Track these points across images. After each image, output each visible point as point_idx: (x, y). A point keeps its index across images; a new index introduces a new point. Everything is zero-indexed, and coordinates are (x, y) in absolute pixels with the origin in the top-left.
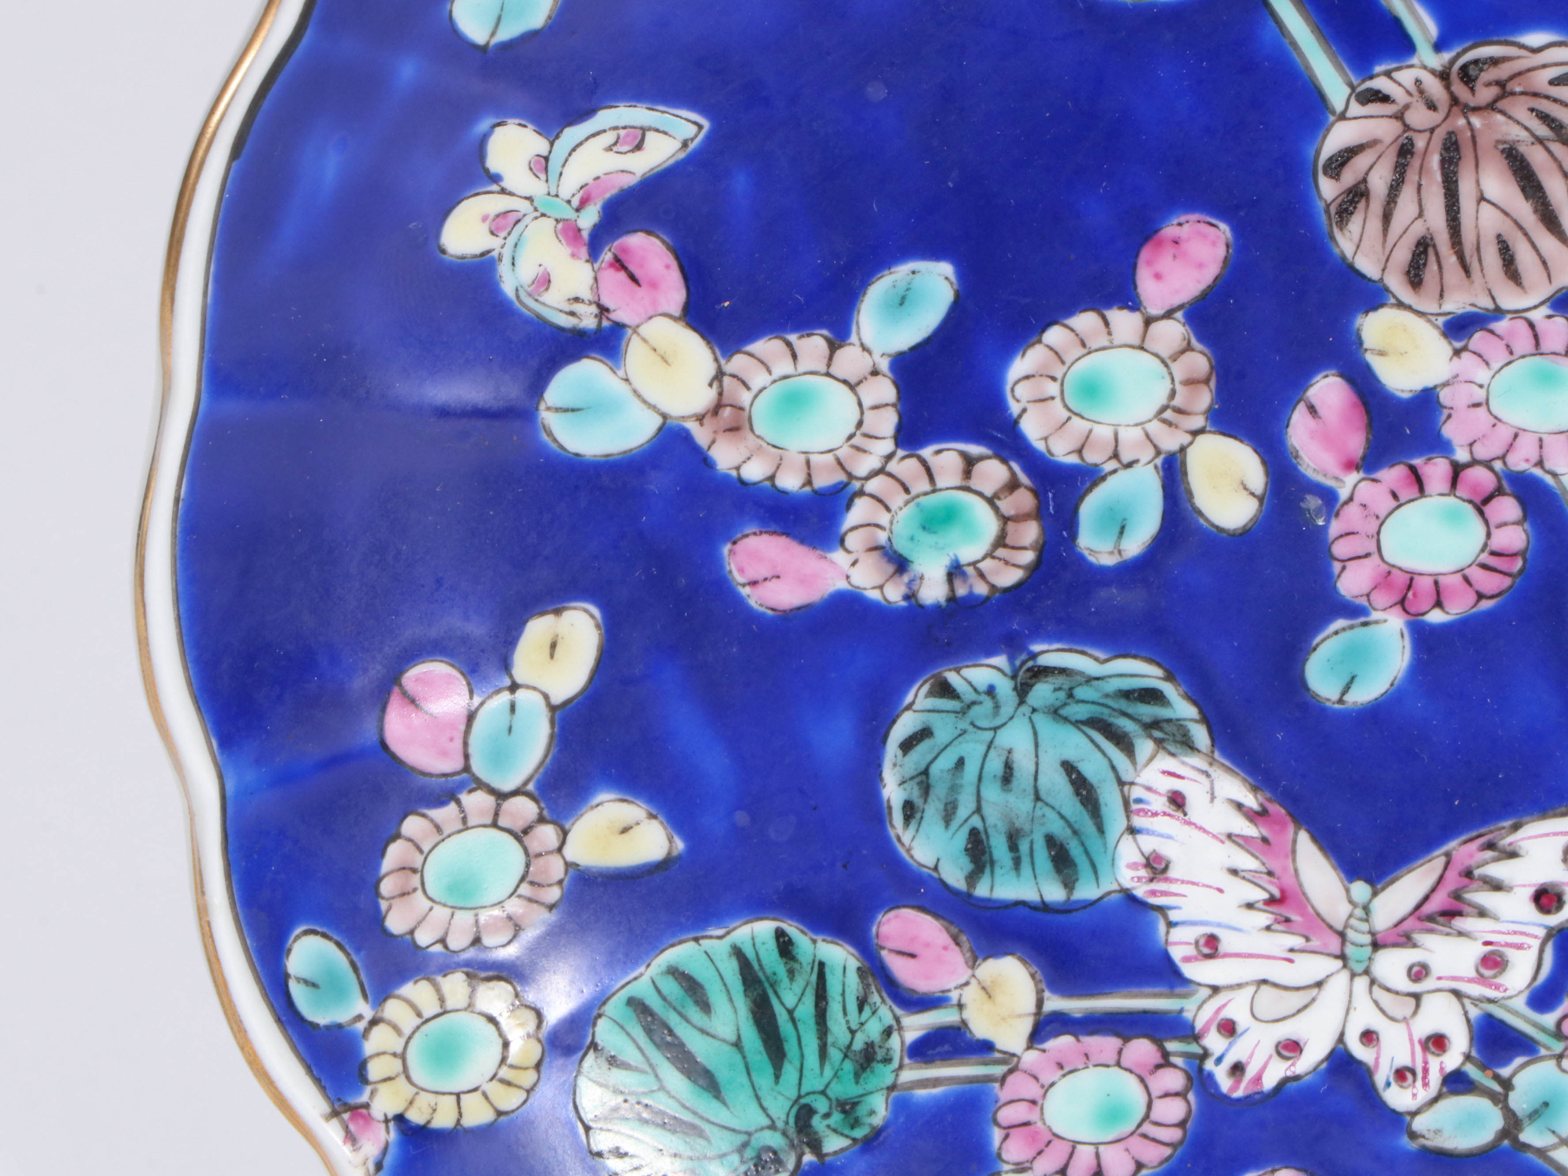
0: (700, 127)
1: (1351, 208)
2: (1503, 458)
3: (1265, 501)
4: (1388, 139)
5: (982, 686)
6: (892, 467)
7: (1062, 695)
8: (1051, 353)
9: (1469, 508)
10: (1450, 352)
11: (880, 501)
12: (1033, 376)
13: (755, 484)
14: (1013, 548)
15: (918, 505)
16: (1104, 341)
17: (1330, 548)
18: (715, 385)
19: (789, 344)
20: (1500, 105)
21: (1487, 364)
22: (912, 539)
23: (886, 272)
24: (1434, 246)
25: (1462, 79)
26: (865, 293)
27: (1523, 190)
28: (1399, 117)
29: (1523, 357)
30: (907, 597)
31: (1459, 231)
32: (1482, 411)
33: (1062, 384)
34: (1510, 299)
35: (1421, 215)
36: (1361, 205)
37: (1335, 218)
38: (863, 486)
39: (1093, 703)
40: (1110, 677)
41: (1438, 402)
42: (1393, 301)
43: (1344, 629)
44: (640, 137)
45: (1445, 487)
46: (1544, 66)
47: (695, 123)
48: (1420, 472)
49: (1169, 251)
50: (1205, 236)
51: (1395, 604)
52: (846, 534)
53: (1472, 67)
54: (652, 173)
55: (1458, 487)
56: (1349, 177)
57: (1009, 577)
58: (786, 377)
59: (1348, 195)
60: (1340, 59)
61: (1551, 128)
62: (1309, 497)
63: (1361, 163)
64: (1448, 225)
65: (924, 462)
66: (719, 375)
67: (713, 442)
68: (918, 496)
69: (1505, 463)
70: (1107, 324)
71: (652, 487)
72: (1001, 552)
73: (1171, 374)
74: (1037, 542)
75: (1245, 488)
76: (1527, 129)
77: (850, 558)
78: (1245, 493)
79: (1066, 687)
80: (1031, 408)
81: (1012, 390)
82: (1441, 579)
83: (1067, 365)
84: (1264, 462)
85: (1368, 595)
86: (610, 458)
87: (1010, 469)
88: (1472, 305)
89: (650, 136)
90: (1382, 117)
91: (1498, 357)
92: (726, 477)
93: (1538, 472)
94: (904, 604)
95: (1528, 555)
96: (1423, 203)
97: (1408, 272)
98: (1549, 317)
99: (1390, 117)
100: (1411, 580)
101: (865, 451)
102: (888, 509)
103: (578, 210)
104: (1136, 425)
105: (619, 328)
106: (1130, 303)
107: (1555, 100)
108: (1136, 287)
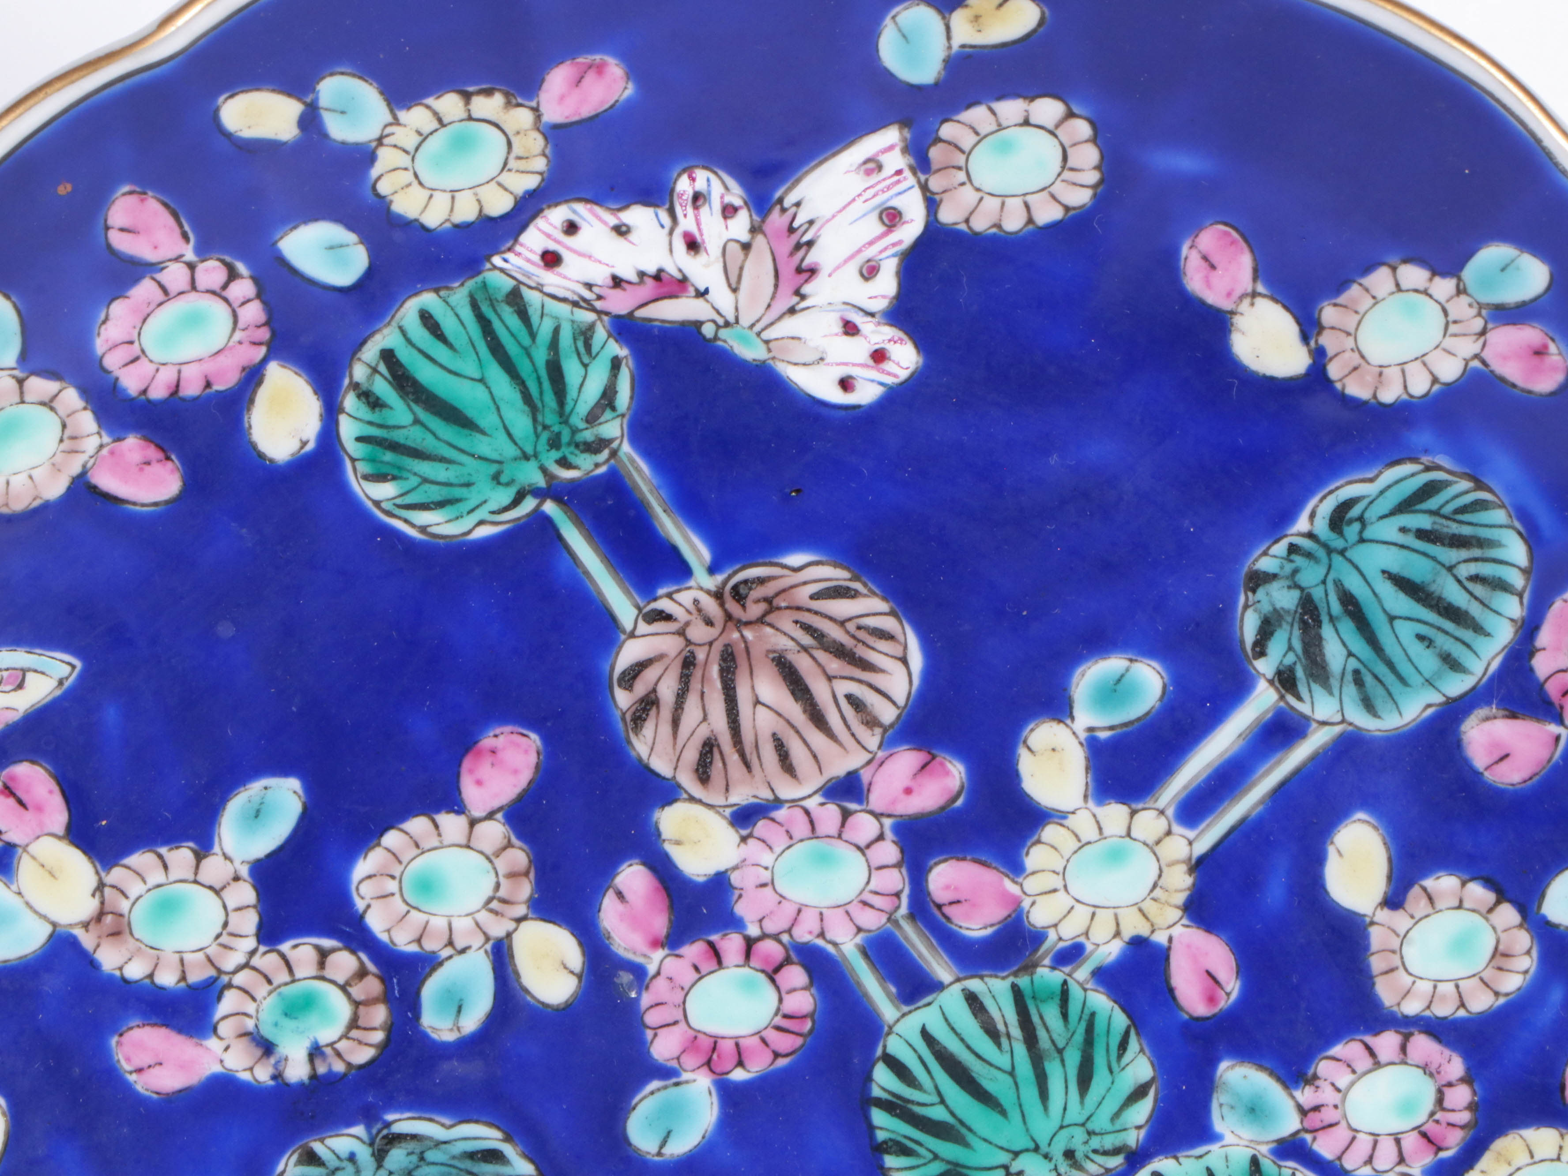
0: (73, 667)
1: (644, 716)
2: (789, 931)
3: (584, 978)
4: (673, 653)
5: (344, 1154)
6: (256, 961)
7: (414, 1158)
8: (389, 855)
9: (762, 977)
10: (737, 839)
11: (246, 992)
12: (375, 876)
13: (136, 982)
14: (365, 1029)
15: (280, 994)
16: (435, 842)
17: (642, 1018)
18: (98, 895)
19: (160, 857)
20: (768, 619)
21: (771, 848)
22: (276, 1024)
23: (242, 789)
24: (719, 746)
25: (734, 597)
26: (224, 809)
27: (793, 693)
28: (681, 633)
29: (802, 840)
30: (274, 1077)
31: (740, 732)
32: (768, 890)
33: (400, 882)
34: (787, 790)
35: (705, 718)
36: (653, 712)
37: (630, 725)
38: (231, 979)
39: (442, 1164)
40: (456, 1140)
41: (730, 884)
42: (685, 796)
43: (659, 1090)
44: (21, 677)
45: (740, 960)
46: (805, 583)
47: (69, 664)
48: (717, 947)
49: (488, 759)
50: (518, 745)
51: (703, 1065)
52: (218, 1022)
53: (742, 586)
54: (32, 709)
55: (752, 958)
56: (641, 688)
57: (363, 1056)
58: (159, 886)
59: (641, 704)
60: (627, 584)
61: (814, 638)
62: (621, 973)
63: (650, 675)
64: (730, 727)
65: (283, 957)
66: (101, 886)
67: (98, 946)
68: (279, 986)
69: (791, 936)
70: (436, 826)
71: (46, 988)
72: (354, 1033)
73: (495, 869)
74: (385, 1023)
75: (565, 968)
76: (793, 639)
77: (223, 1044)
78: (565, 971)
79: (418, 1151)
80: (374, 903)
81: (357, 889)
82: (742, 1042)
83: (405, 863)
84: (581, 944)
85: (678, 1058)
86: (8, 964)
87: (359, 959)
88: (755, 796)
89: (30, 676)
90: (667, 633)
91: (780, 842)
92: (111, 977)
93: (820, 942)
94: (272, 1083)
95: (816, 1016)
96: (707, 708)
97: (697, 770)
98: (822, 804)
99: (674, 633)
100: (715, 1043)
101: (231, 948)
102: (254, 999)
104: (467, 915)
105: (10, 848)
106: (456, 808)
107: (816, 613)
108: (460, 793)
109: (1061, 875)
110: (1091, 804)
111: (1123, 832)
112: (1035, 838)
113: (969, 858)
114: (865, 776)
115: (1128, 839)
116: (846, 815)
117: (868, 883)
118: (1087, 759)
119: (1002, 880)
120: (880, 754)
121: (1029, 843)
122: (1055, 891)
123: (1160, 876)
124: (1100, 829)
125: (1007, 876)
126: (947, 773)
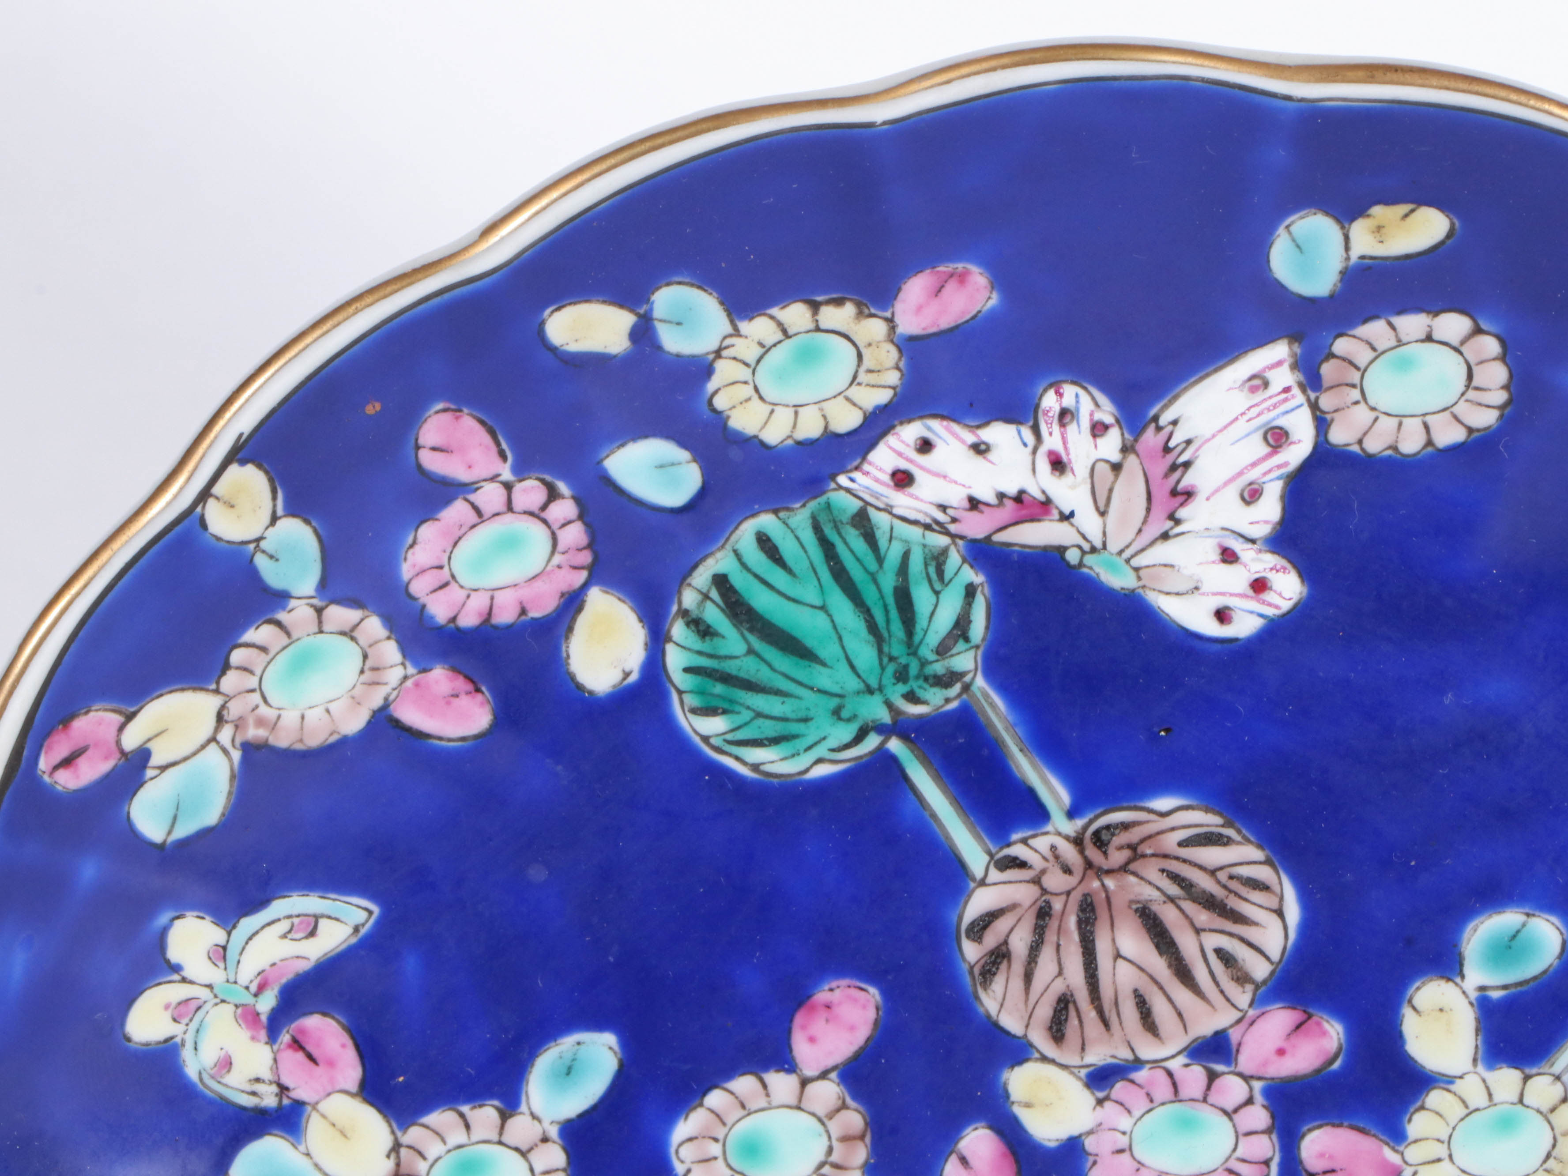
0: (370, 913)
1: (994, 969)
4: (1027, 903)
8: (713, 1116)
10: (1092, 1101)
12: (696, 1138)
16: (763, 1103)
18: (393, 1156)
19: (462, 1115)
20: (1132, 867)
21: (1129, 1112)
23: (553, 1044)
24: (1075, 1002)
25: (1095, 844)
26: (533, 1065)
27: (1157, 947)
28: (1036, 881)
29: (1163, 1104)
31: (1098, 987)
32: (1125, 1157)
33: (724, 1145)
34: (1148, 1050)
35: (1060, 973)
36: (1004, 966)
37: (978, 979)
41: (1084, 1150)
42: (1037, 1055)
44: (313, 924)
46: (1173, 829)
47: (366, 909)
49: (823, 1014)
50: (855, 1000)
53: (1104, 832)
54: (326, 957)
56: (991, 939)
58: (460, 1147)
59: (991, 957)
60: (978, 829)
61: (1182, 888)
63: (1001, 926)
64: (1087, 982)
66: (396, 1147)
70: (765, 1086)
73: (827, 1132)
76: (1158, 889)
80: (695, 1168)
81: (677, 1152)
83: (729, 1126)
88: (1113, 1057)
89: (323, 923)
90: (1021, 882)
91: (1139, 1105)
96: (1062, 962)
97: (1051, 1028)
98: (1187, 1065)
99: (1028, 882)
103: (256, 995)
105: (298, 1106)
106: (786, 1066)
107: (1185, 861)
108: (791, 1050)
109: (1446, 1145)
110: (1480, 1068)
111: (1515, 1099)
112: (1419, 1104)
113: (1346, 1124)
114: (1234, 1036)
115: (1519, 1106)
116: (1212, 1077)
117: (1235, 1150)
118: (1478, 1020)
119: (1381, 1150)
120: (1251, 1013)
121: (1412, 1110)
122: (1439, 1160)
123: (1554, 1146)
124: (1490, 1095)
125: (1387, 1144)
126: (1324, 1033)
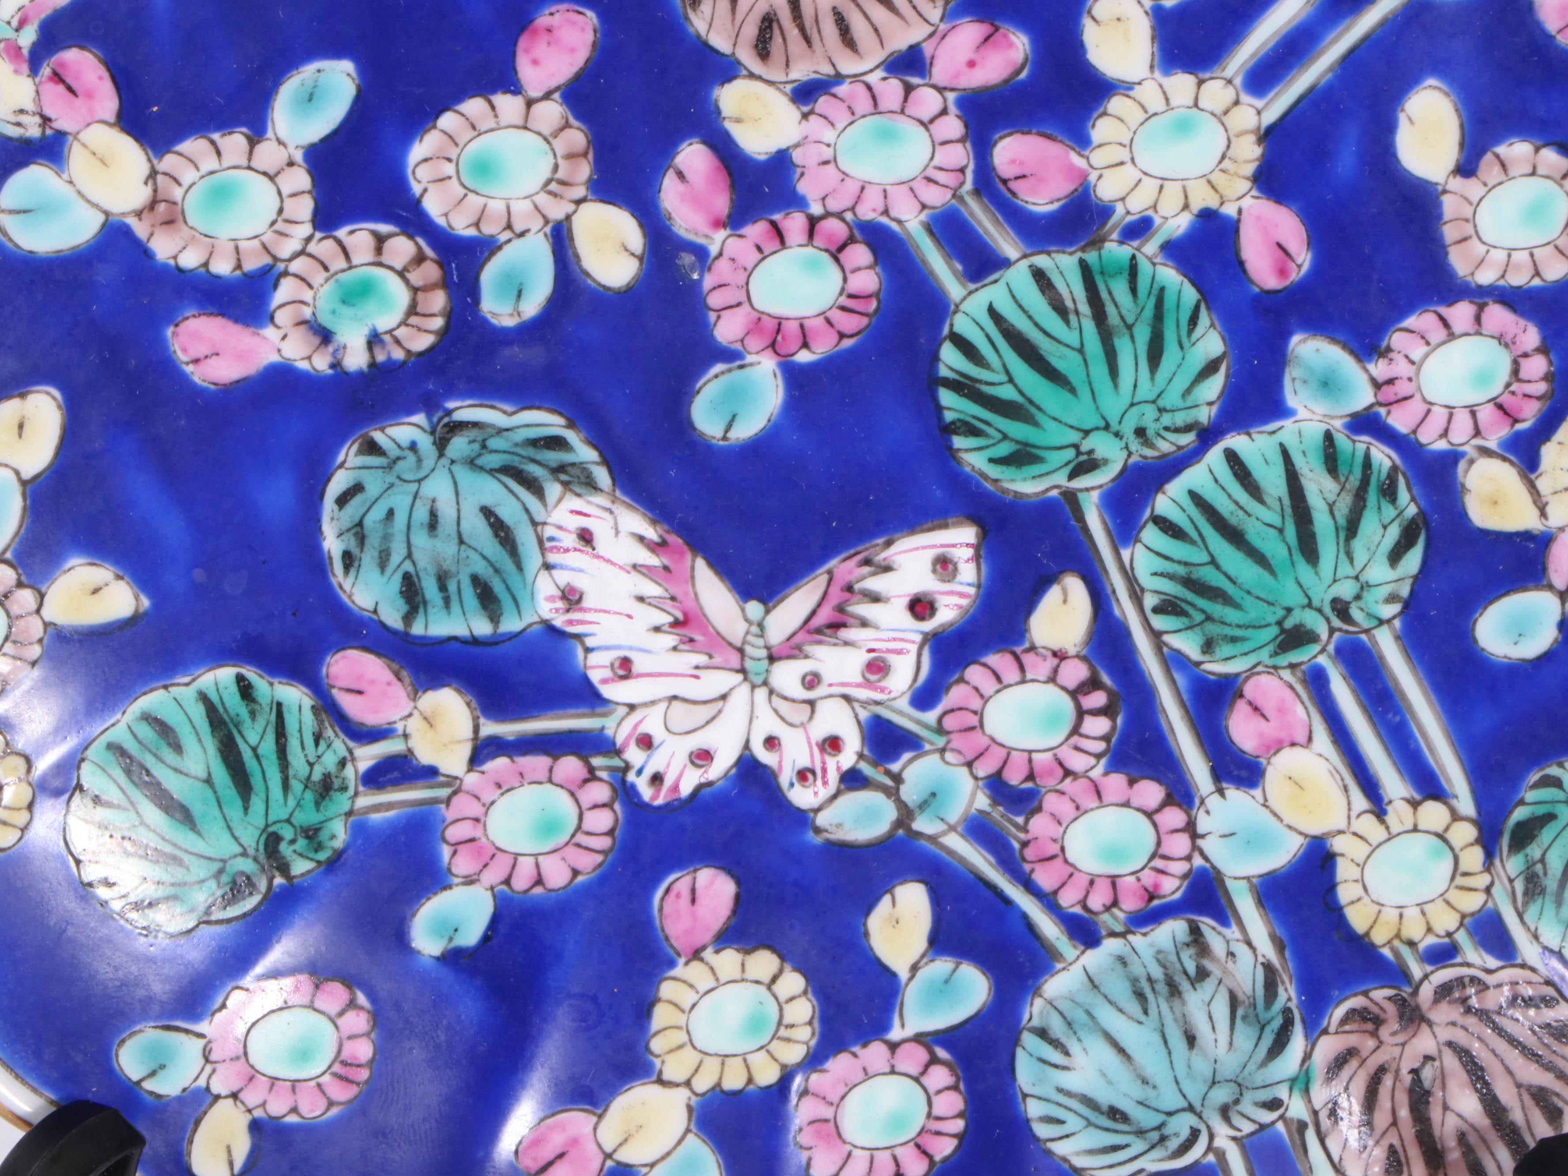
2: (852, 209)
3: (645, 259)
5: (405, 443)
6: (312, 248)
7: (476, 446)
8: (445, 137)
9: (825, 256)
10: (798, 116)
11: (303, 279)
12: (431, 159)
13: (191, 271)
14: (424, 315)
15: (337, 281)
16: (492, 124)
17: (705, 300)
18: (150, 183)
19: (213, 143)
21: (832, 125)
22: (334, 312)
23: (295, 72)
24: (778, 21)
26: (277, 93)
29: (864, 116)
30: (333, 366)
31: (799, 6)
32: (831, 168)
33: (457, 165)
34: (848, 65)
37: (688, 1)
38: (287, 267)
39: (505, 452)
40: (518, 427)
41: (792, 162)
42: (745, 72)
43: (723, 373)
45: (803, 239)
48: (780, 226)
49: (543, 39)
50: (574, 23)
51: (767, 347)
52: (275, 311)
55: (815, 237)
57: (422, 342)
58: (212, 173)
62: (683, 254)
64: (789, 2)
65: (339, 243)
66: (153, 174)
67: (152, 234)
68: (336, 273)
69: (855, 214)
70: (493, 108)
71: (100, 279)
72: (413, 320)
73: (553, 150)
74: (444, 308)
75: (626, 250)
77: (281, 333)
78: (627, 254)
79: (480, 439)
80: (431, 187)
81: (414, 172)
82: (807, 323)
83: (461, 146)
84: (641, 225)
85: (742, 341)
86: (61, 254)
87: (417, 244)
88: (815, 72)
91: (842, 118)
92: (166, 266)
93: (884, 220)
94: (330, 372)
95: (881, 296)
97: (756, 46)
98: (884, 79)
100: (780, 324)
101: (286, 235)
102: (310, 286)
103: (17, 30)
104: (526, 198)
105: (61, 136)
106: (512, 88)
108: (516, 73)
109: (1128, 148)
110: (1157, 74)
111: (1191, 103)
112: (1101, 110)
113: (1034, 131)
114: (928, 49)
115: (1195, 110)
116: (909, 89)
117: (932, 158)
118: (1153, 28)
119: (1067, 154)
120: (943, 27)
121: (1095, 115)
122: (1122, 163)
123: (1228, 147)
124: (1167, 100)
125: (1074, 149)
126: (1011, 45)
